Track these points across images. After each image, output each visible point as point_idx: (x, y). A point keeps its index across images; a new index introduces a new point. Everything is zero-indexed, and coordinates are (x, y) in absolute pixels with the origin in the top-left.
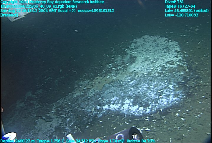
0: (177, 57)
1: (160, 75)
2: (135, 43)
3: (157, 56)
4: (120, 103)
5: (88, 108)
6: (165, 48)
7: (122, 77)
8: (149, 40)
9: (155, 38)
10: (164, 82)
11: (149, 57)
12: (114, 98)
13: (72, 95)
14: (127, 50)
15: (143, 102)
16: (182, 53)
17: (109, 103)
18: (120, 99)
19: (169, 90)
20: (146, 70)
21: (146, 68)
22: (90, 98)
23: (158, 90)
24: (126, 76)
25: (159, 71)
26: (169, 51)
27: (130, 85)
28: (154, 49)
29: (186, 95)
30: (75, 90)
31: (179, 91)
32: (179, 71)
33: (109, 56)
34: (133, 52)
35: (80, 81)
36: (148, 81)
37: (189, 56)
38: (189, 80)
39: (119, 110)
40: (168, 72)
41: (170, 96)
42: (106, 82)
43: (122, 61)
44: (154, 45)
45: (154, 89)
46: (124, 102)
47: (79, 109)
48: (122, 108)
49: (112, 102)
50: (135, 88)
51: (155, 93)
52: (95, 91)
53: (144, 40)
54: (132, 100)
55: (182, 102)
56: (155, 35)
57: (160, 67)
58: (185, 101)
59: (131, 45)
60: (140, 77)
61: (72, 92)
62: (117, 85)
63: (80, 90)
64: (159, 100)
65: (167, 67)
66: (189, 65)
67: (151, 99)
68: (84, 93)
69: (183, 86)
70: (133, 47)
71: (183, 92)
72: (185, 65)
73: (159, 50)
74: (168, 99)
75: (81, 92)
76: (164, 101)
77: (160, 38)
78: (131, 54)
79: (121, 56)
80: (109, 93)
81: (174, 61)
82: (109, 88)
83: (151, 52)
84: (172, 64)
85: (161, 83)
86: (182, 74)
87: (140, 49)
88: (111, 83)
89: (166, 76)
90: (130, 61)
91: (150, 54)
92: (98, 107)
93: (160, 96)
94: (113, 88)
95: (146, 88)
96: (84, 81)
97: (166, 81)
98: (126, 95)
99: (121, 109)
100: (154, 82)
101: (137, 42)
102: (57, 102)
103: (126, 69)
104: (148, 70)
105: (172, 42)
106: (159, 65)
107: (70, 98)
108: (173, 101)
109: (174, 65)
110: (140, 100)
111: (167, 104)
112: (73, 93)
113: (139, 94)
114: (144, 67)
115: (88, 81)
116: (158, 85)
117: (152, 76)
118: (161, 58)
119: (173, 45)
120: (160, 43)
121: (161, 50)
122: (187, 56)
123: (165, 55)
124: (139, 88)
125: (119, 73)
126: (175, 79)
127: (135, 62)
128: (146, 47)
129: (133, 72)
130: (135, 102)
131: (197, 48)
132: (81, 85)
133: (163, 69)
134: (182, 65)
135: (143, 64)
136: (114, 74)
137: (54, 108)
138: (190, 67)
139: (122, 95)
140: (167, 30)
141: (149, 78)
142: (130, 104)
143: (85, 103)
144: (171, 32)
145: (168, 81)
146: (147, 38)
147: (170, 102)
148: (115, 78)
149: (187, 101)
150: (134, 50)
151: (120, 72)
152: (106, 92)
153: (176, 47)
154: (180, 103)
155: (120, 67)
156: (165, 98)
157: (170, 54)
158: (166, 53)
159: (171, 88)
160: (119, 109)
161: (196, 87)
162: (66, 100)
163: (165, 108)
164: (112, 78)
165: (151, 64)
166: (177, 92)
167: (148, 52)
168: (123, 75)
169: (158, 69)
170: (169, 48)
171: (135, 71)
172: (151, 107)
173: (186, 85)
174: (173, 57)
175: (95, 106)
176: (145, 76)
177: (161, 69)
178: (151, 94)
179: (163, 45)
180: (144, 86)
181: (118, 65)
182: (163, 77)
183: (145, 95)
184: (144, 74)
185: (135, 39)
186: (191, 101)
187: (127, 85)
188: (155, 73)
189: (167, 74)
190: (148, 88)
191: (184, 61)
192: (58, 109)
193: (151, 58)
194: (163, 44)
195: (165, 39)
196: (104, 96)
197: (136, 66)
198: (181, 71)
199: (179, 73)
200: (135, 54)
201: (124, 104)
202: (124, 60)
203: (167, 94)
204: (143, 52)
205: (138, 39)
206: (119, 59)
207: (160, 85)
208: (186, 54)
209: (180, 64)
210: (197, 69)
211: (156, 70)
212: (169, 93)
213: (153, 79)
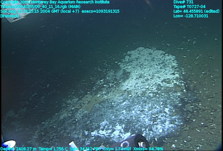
0: (174, 74)
1: (155, 96)
2: (130, 55)
3: (153, 72)
4: (111, 129)
5: (75, 133)
6: (161, 63)
7: (114, 96)
8: (144, 52)
9: (150, 51)
10: (160, 104)
11: (144, 73)
12: (103, 123)
13: (58, 116)
14: (120, 63)
15: (135, 129)
16: (179, 69)
17: (98, 128)
18: (110, 124)
19: (165, 115)
20: (140, 89)
21: (140, 87)
22: (77, 121)
23: (152, 114)
24: (118, 95)
25: (154, 90)
26: (165, 67)
27: (122, 107)
28: (149, 63)
29: (184, 121)
30: (62, 110)
31: (176, 116)
32: (176, 91)
33: (101, 70)
34: (127, 67)
35: (69, 99)
36: (141, 103)
37: (187, 74)
38: (187, 103)
39: (109, 137)
40: (164, 93)
41: (165, 122)
42: (97, 101)
43: (114, 77)
44: (150, 58)
45: (148, 113)
46: (115, 128)
47: (65, 135)
48: (113, 135)
49: (102, 128)
50: (127, 111)
51: (150, 118)
52: (84, 113)
53: (139, 52)
54: (124, 126)
55: (179, 130)
56: (150, 47)
57: (156, 85)
58: (183, 129)
59: (125, 58)
60: (133, 97)
61: (58, 112)
62: (108, 106)
63: (67, 110)
64: (154, 127)
65: (163, 86)
66: (187, 84)
67: (145, 125)
68: (72, 114)
69: (180, 111)
70: (127, 60)
71: (181, 117)
72: (183, 84)
73: (155, 65)
74: (164, 125)
75: (68, 112)
76: (159, 128)
77: (156, 51)
78: (124, 68)
79: (114, 70)
80: (99, 116)
81: (171, 78)
82: (99, 109)
83: (146, 67)
84: (169, 82)
85: (156, 105)
86: (179, 96)
87: (135, 63)
88: (102, 103)
89: (162, 97)
90: (123, 77)
91: (146, 69)
92: (86, 133)
93: (154, 122)
94: (103, 109)
95: (139, 112)
96: (72, 99)
97: (162, 103)
98: (117, 120)
99: (111, 136)
100: (148, 104)
101: (131, 54)
102: (41, 124)
103: (119, 87)
104: (142, 88)
105: (168, 56)
106: (154, 83)
107: (56, 119)
108: (169, 129)
109: (170, 84)
110: (132, 126)
111: (162, 132)
112: (60, 113)
113: (132, 118)
114: (138, 85)
115: (77, 99)
116: (153, 108)
117: (146, 96)
118: (157, 75)
119: (170, 60)
120: (156, 57)
121: (157, 65)
122: (185, 73)
123: (161, 72)
124: (132, 111)
125: (110, 92)
126: (171, 101)
127: (128, 79)
128: (140, 61)
129: (126, 90)
130: (127, 128)
131: (196, 64)
132: (70, 104)
133: (158, 88)
134: (179, 84)
135: (137, 81)
136: (106, 93)
137: (37, 132)
138: (188, 87)
139: (113, 119)
140: (163, 41)
141: (143, 99)
142: (121, 130)
143: (72, 127)
144: (167, 44)
145: (164, 104)
146: (142, 50)
147: (165, 130)
148: (106, 97)
149: (184, 129)
150: (128, 65)
151: (112, 90)
152: (95, 114)
153: (173, 62)
154: (177, 131)
155: (112, 84)
156: (160, 124)
157: (166, 70)
158: (162, 68)
159: (167, 112)
160: (109, 135)
161: (195, 112)
162: (51, 122)
163: (160, 137)
164: (102, 97)
165: (146, 82)
166: (174, 117)
167: (143, 67)
168: (115, 94)
169: (153, 88)
170: (166, 63)
171: (128, 89)
172: (145, 135)
173: (183, 109)
174: (170, 75)
175: (83, 130)
176: (139, 96)
177: (156, 88)
178: (145, 119)
179: (159, 60)
180: (137, 108)
181: (110, 81)
182: (159, 98)
183: (138, 121)
184: (138, 93)
185: (129, 51)
186: (189, 129)
187: (119, 107)
188: (150, 93)
189: (163, 94)
190: (142, 111)
191: (182, 80)
192: (41, 134)
193: (145, 75)
194: (159, 58)
195: (161, 52)
196: (93, 119)
197: (130, 83)
198: (178, 91)
199: (176, 94)
200: (129, 68)
201: (115, 130)
202: (116, 75)
203: (163, 119)
204: (138, 67)
205: (133, 51)
206: (111, 74)
207: (155, 108)
208: (183, 71)
209: (177, 83)
210: (196, 90)
211: (150, 89)
212: (164, 119)
213: (148, 100)
